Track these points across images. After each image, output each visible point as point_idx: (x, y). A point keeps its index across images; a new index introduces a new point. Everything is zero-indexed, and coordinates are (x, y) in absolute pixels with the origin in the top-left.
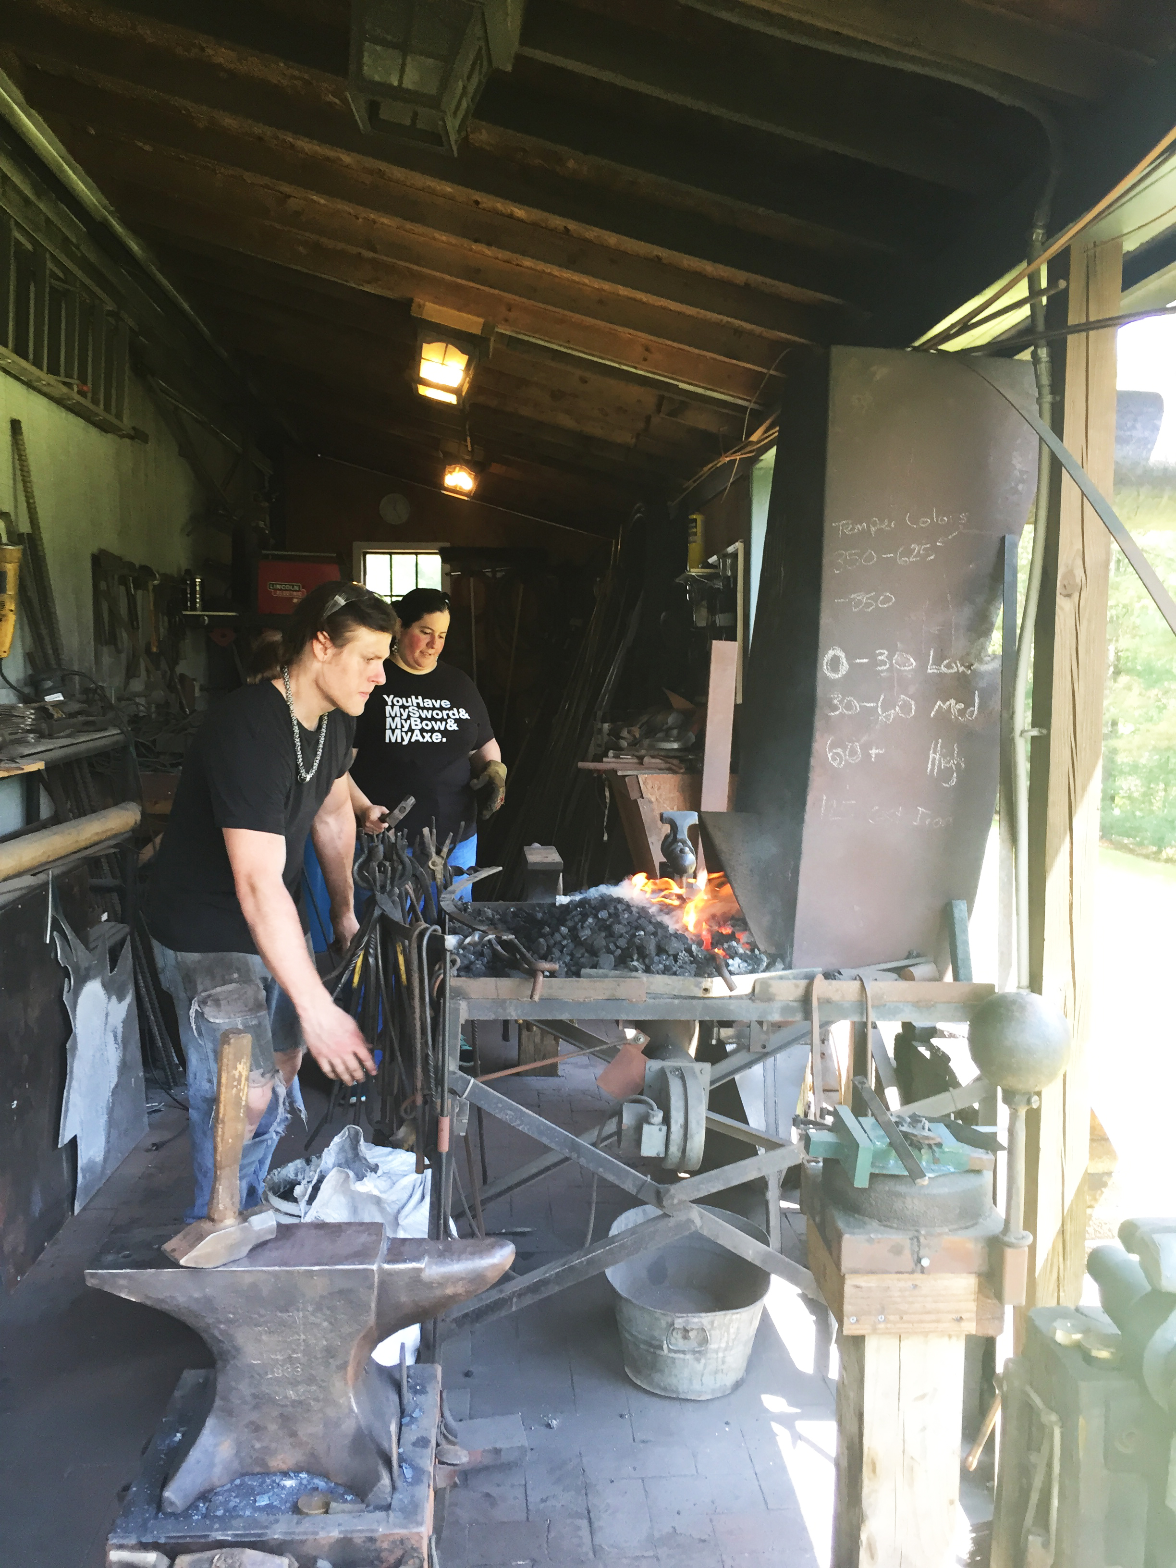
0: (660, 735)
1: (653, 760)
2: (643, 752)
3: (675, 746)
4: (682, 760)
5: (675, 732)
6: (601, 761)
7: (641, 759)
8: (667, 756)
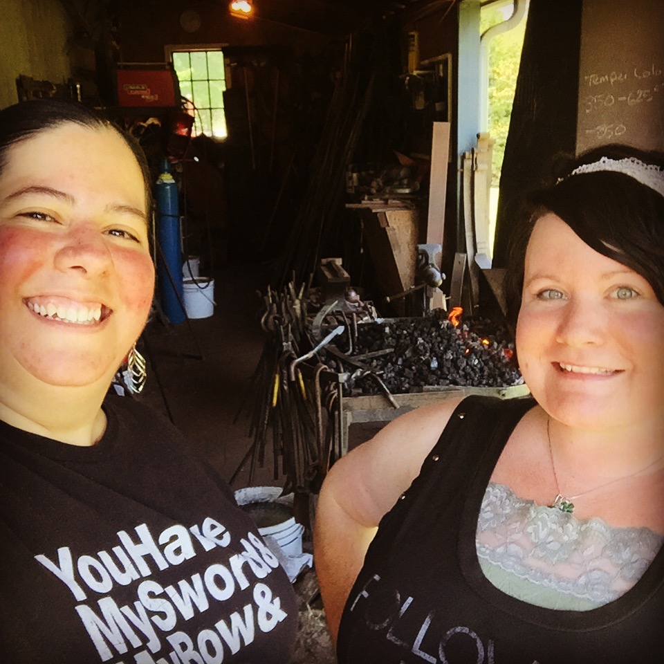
0: (396, 183)
1: (394, 202)
2: (387, 196)
3: (407, 191)
4: (412, 200)
5: (405, 181)
6: (360, 203)
7: (386, 201)
8: (402, 198)
